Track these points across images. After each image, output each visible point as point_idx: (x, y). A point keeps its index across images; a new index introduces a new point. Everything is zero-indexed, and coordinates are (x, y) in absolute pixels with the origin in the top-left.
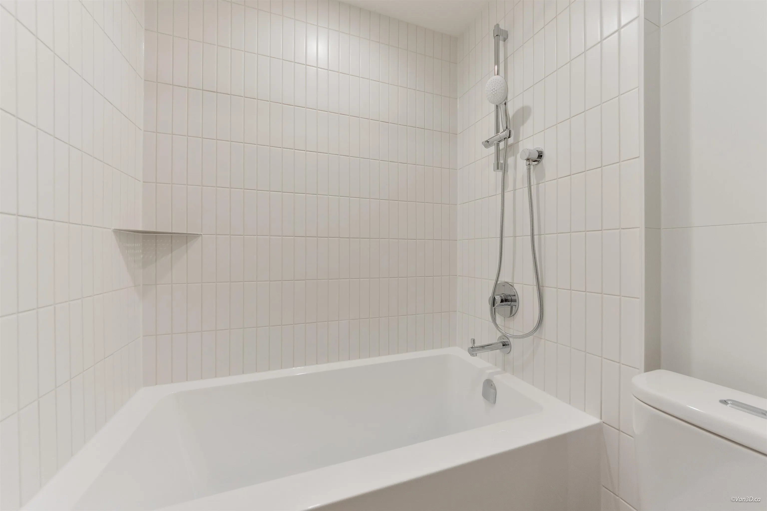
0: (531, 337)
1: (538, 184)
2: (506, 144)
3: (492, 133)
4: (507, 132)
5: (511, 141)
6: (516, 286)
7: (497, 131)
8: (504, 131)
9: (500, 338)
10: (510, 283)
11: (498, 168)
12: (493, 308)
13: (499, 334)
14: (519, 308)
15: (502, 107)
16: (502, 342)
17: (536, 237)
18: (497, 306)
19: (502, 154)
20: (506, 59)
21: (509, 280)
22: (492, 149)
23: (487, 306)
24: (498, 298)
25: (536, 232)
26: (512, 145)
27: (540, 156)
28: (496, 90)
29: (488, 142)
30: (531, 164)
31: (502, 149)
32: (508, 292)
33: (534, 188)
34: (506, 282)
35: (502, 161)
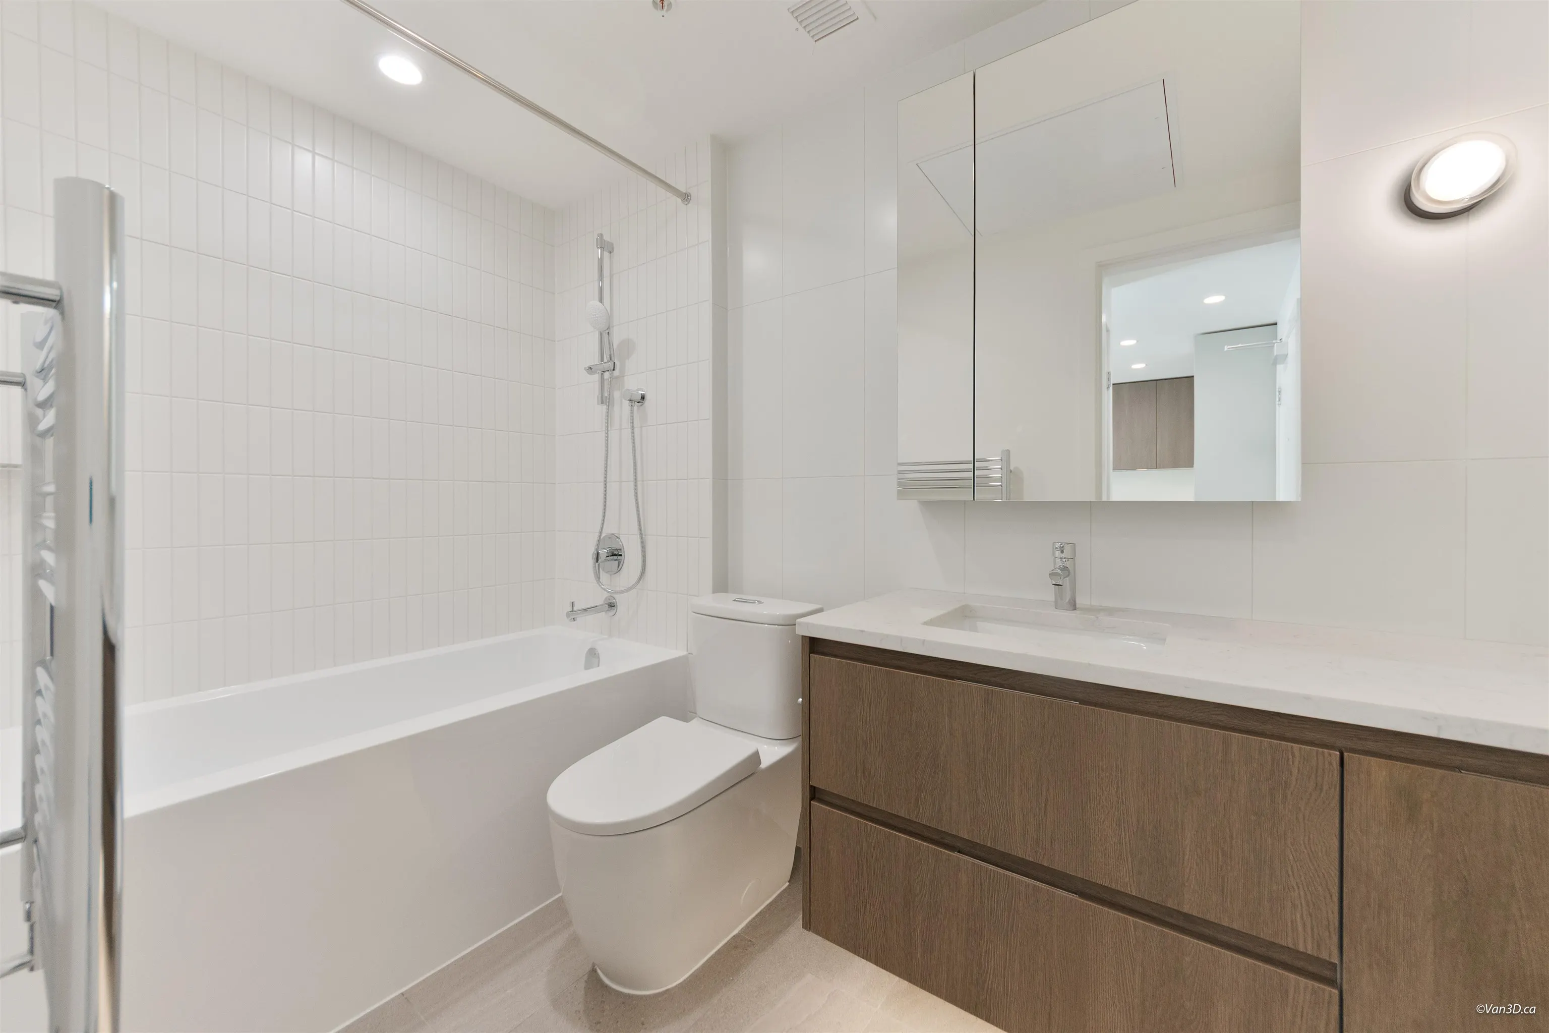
0: (634, 591)
1: (641, 427)
2: (611, 376)
3: (596, 360)
4: (611, 364)
5: (616, 373)
6: (621, 537)
7: (602, 360)
8: (608, 362)
9: (606, 599)
10: (616, 535)
11: (602, 403)
12: (597, 564)
13: (606, 595)
14: (624, 564)
15: (605, 335)
16: (607, 604)
17: (639, 483)
18: (602, 562)
19: (606, 383)
20: (611, 276)
21: (615, 531)
22: (596, 377)
23: (590, 561)
24: (603, 553)
25: (639, 478)
26: (617, 378)
27: (643, 398)
28: (597, 317)
29: (591, 368)
30: (633, 405)
31: (606, 380)
32: (614, 546)
33: (637, 431)
34: (612, 534)
35: (606, 394)
